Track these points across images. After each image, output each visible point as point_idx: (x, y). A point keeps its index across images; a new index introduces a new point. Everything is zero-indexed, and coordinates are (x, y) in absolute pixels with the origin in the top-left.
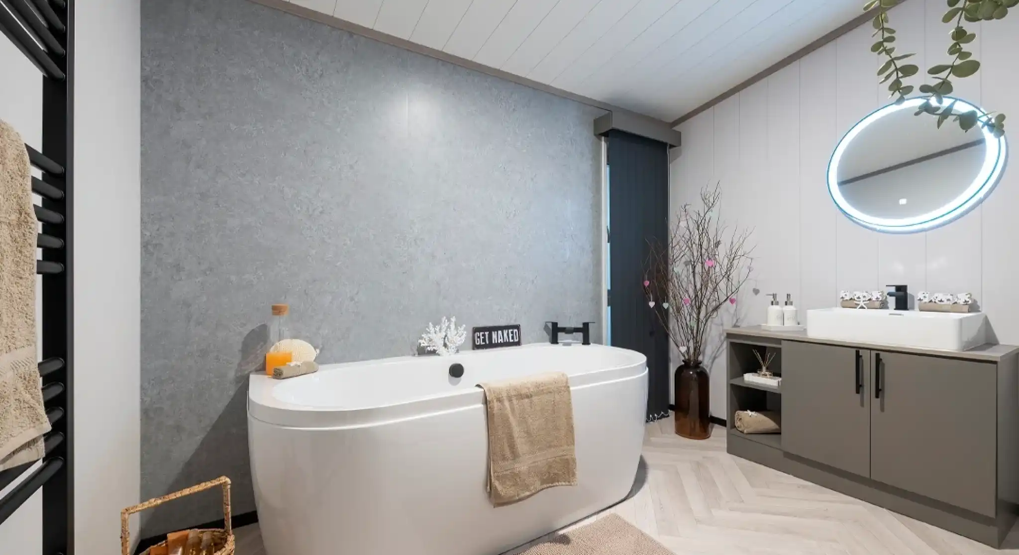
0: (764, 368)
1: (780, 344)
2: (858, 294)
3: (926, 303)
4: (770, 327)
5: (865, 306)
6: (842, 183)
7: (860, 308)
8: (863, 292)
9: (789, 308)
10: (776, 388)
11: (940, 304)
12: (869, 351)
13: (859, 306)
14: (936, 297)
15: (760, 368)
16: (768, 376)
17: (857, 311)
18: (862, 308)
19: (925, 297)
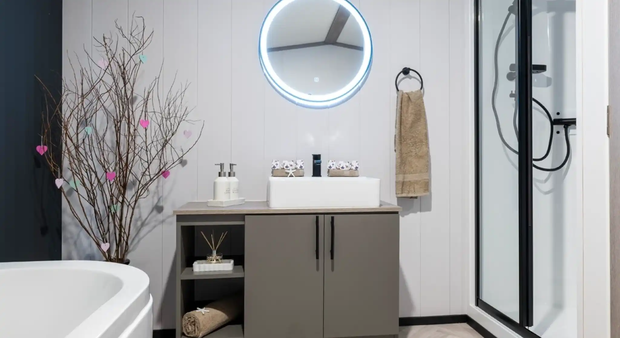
0: (215, 252)
1: (244, 220)
2: (287, 163)
3: (334, 169)
4: (222, 203)
5: (293, 174)
6: (272, 50)
7: (290, 176)
8: (290, 161)
9: (233, 179)
10: (231, 273)
11: (342, 170)
12: (323, 215)
13: (290, 175)
14: (340, 165)
15: (211, 254)
16: (220, 261)
17: (288, 178)
18: (291, 176)
19: (333, 164)
